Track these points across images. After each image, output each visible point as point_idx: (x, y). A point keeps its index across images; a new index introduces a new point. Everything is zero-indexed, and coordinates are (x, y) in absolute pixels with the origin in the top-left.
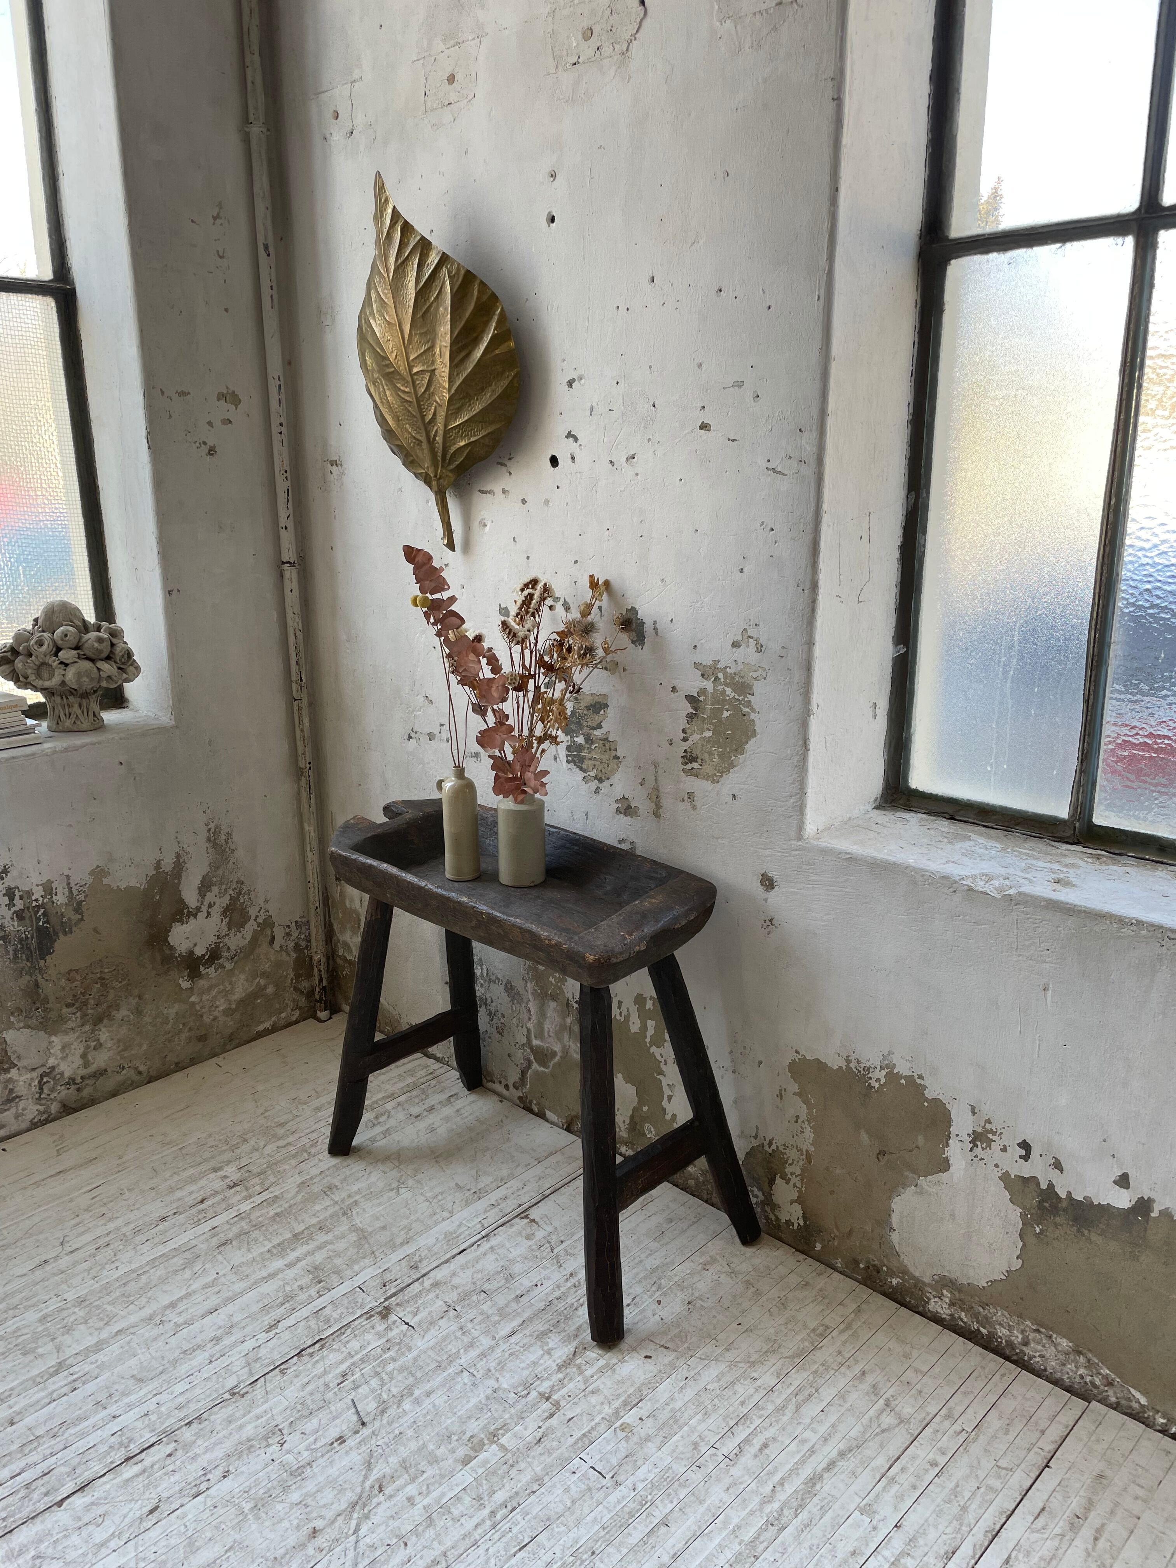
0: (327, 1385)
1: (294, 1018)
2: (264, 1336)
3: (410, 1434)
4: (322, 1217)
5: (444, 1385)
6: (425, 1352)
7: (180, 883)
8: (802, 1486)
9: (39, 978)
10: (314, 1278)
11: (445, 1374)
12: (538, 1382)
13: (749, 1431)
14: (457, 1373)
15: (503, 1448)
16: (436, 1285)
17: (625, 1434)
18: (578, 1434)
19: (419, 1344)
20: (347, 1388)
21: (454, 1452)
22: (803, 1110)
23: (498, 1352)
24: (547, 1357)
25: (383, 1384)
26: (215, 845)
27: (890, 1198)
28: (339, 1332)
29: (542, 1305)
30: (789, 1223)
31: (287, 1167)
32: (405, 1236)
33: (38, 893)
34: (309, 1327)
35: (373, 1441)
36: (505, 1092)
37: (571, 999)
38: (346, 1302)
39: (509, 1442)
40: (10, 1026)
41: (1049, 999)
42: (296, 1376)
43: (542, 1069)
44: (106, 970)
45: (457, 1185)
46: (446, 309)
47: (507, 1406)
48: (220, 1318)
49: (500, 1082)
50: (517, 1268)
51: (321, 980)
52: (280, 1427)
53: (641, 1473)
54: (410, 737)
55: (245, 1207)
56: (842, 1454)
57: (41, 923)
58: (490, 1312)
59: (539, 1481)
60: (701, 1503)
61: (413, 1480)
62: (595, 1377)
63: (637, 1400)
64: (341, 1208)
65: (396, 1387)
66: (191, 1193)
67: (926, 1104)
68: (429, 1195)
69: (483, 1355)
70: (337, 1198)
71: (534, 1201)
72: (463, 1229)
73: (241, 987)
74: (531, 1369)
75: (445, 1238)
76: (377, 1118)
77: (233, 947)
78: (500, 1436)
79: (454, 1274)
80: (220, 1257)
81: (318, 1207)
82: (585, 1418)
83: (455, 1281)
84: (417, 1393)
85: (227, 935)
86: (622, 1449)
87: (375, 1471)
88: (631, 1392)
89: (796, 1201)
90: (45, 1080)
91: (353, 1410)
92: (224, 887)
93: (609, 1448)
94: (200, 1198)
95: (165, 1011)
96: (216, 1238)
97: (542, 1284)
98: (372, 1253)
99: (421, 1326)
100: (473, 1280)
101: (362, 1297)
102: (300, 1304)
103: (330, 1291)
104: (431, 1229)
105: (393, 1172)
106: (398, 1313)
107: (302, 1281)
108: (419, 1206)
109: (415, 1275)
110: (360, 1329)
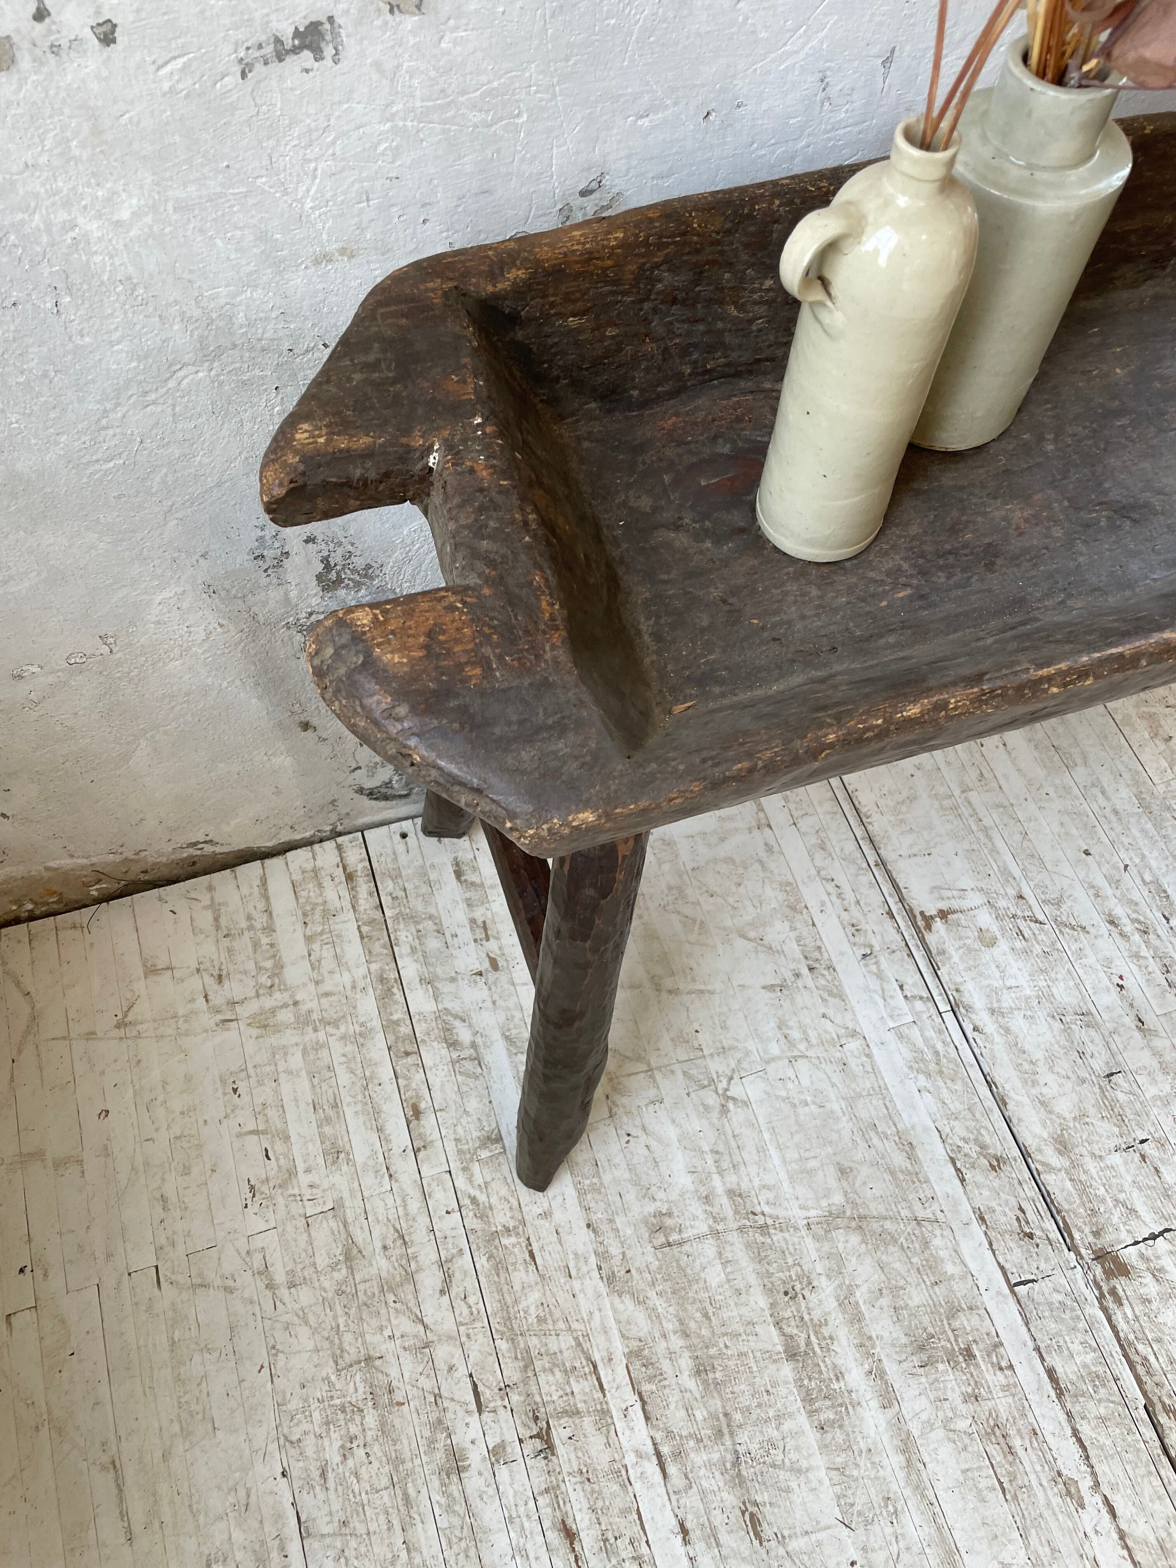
4: (753, 1279)
10: (951, 1359)
16: (1063, 1146)
28: (1141, 1370)
31: (533, 1298)
32: (890, 1146)
34: (1103, 1420)
38: (1053, 1326)
45: (770, 988)
50: (1065, 996)
55: (635, 1434)
64: (741, 1229)
66: (521, 1551)
68: (775, 1049)
70: (702, 1227)
71: (887, 888)
75: (928, 1075)
76: (453, 1044)
79: (1042, 1103)
80: (794, 1545)
81: (715, 1276)
83: (1064, 1107)
94: (552, 1536)
96: (724, 1537)
97: (1121, 977)
98: (918, 1224)
99: (1163, 1216)
100: (1068, 1078)
101: (1047, 1291)
102: (1024, 1415)
103: (1002, 1344)
104: (887, 1089)
105: (665, 1085)
106: (1120, 1243)
107: (953, 1390)
108: (805, 1081)
109: (1020, 1171)
110: (1141, 1326)
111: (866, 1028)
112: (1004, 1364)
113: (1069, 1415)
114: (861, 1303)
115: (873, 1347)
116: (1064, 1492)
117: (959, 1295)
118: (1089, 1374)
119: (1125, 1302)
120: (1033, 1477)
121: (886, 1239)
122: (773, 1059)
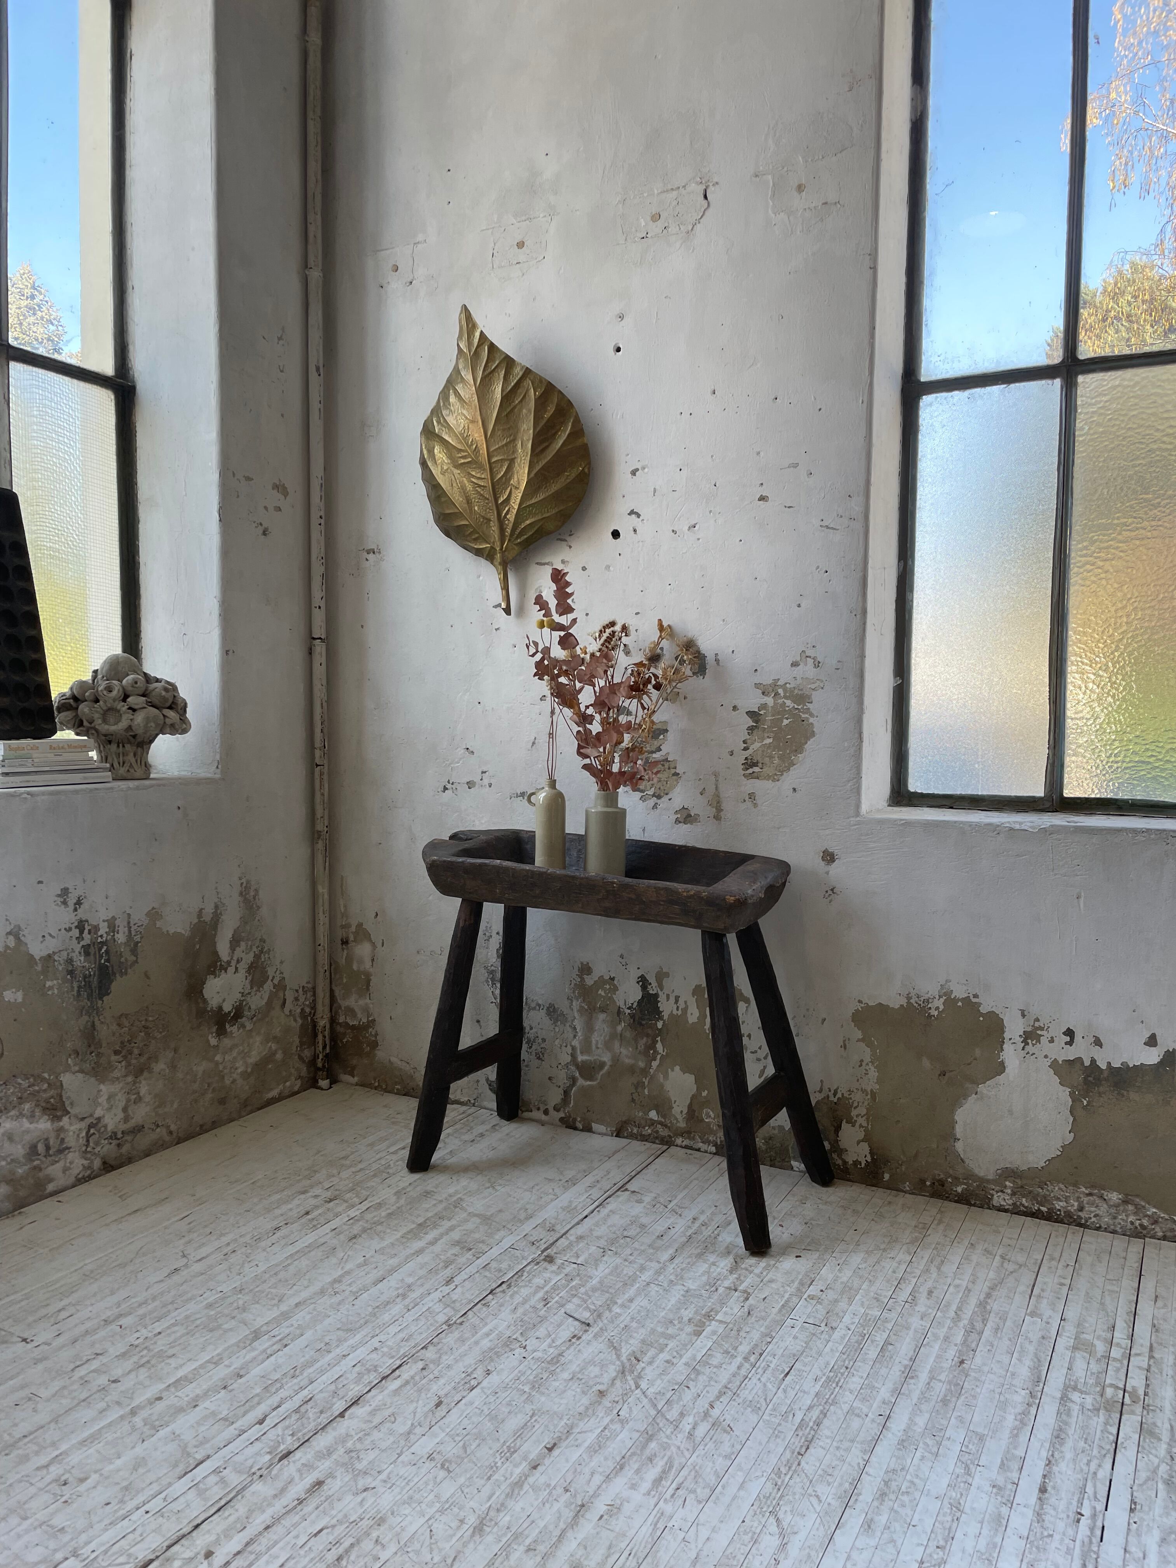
0: (534, 1308)
1: (296, 1088)
2: (447, 1290)
3: (635, 1325)
4: (435, 1211)
5: (640, 1294)
6: (606, 1277)
7: (215, 935)
8: (977, 1309)
9: (96, 1019)
10: (462, 1248)
11: (635, 1287)
12: (719, 1282)
13: (912, 1285)
14: (645, 1286)
15: (722, 1322)
16: (581, 1238)
17: (816, 1300)
18: (777, 1306)
19: (596, 1273)
20: (554, 1307)
21: (682, 1330)
22: (866, 1054)
23: (670, 1270)
24: (714, 1267)
25: (585, 1301)
26: (246, 901)
27: (953, 1112)
28: (516, 1276)
29: (684, 1239)
30: (856, 1163)
31: (373, 1184)
32: (525, 1214)
33: (103, 929)
34: (485, 1277)
35: (606, 1334)
36: (544, 1117)
37: (622, 1006)
38: (505, 1258)
39: (724, 1318)
40: (67, 1069)
41: (1082, 906)
42: (502, 1305)
43: (589, 1083)
44: (150, 1019)
45: (546, 1178)
46: (529, 411)
47: (705, 1298)
48: (392, 1282)
49: (539, 1109)
50: (644, 1220)
51: (324, 1047)
52: (514, 1337)
53: (847, 1320)
54: (445, 789)
55: (353, 1213)
56: (992, 1289)
57: (103, 961)
58: (642, 1248)
59: (768, 1335)
60: (908, 1328)
61: (662, 1350)
62: (765, 1273)
63: (810, 1282)
64: (449, 1204)
65: (598, 1300)
66: (291, 1210)
67: (981, 1019)
68: (525, 1187)
69: (658, 1273)
70: (439, 1198)
71: (626, 1180)
72: (576, 1203)
73: (257, 1050)
74: (707, 1275)
75: (564, 1210)
77: (253, 1007)
78: (714, 1316)
79: (591, 1230)
80: (356, 1246)
81: (426, 1206)
82: (776, 1297)
83: (595, 1234)
84: (620, 1302)
85: (249, 993)
86: (821, 1309)
87: (623, 1351)
88: (800, 1277)
89: (862, 1141)
90: (92, 1131)
91: (571, 1318)
92: (250, 943)
93: (809, 1310)
94: (303, 1212)
95: (195, 1069)
96: (341, 1235)
99: (586, 1262)
102: (464, 1265)
105: (479, 1177)
106: (560, 1258)
119: (538, 1266)
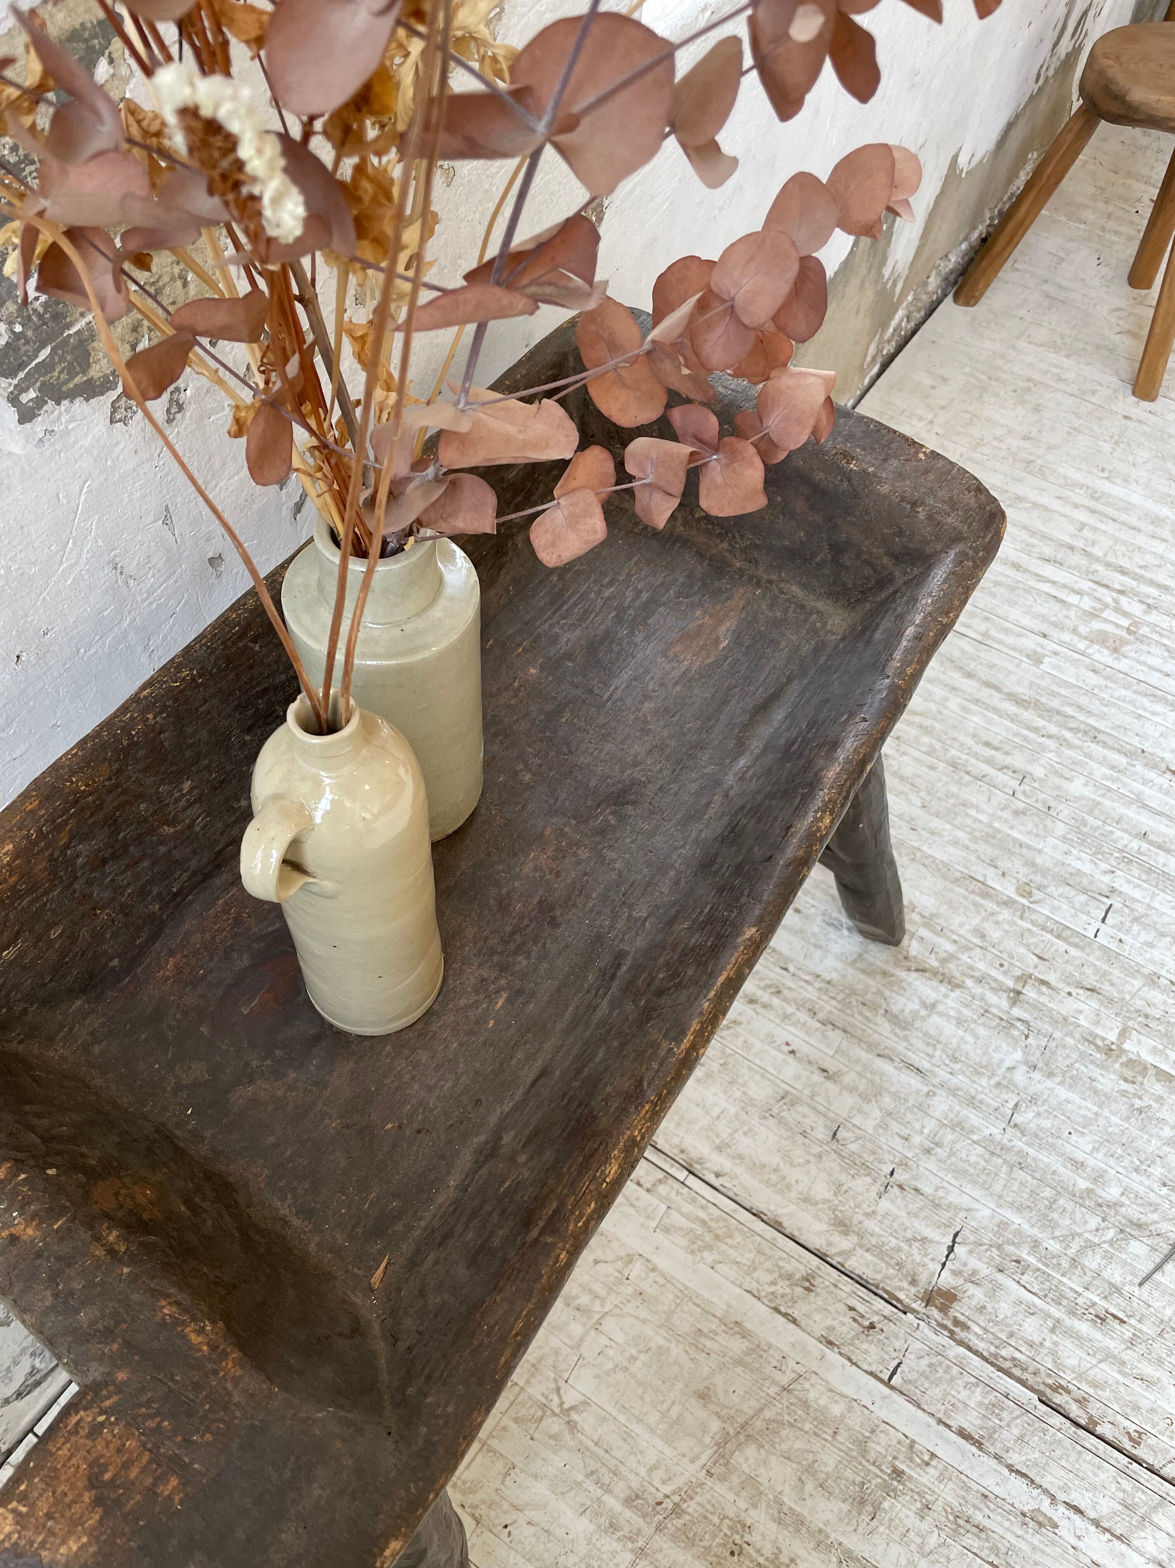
0: (1131, 1343)
3: (1160, 1170)
5: (1053, 1146)
6: (1000, 1197)
8: (1031, 710)
10: (890, 1491)
11: (1031, 1151)
12: (994, 1010)
13: (973, 761)
14: (1022, 1133)
15: (1124, 1034)
16: (843, 1226)
17: (1035, 891)
18: (1061, 946)
19: (987, 1213)
20: (1120, 1301)
21: (1161, 1097)
23: (960, 1080)
24: (940, 1008)
28: (1016, 1372)
29: (836, 1036)
32: (722, 1339)
34: (1021, 1439)
38: (936, 1392)
39: (1112, 1029)
42: (1136, 1408)
47: (1052, 1044)
50: (761, 1091)
53: (1087, 868)
56: (970, 675)
58: (877, 1113)
59: (1153, 979)
62: (955, 937)
63: (975, 883)
64: (658, 1529)
65: (1086, 1222)
68: (577, 1329)
69: (972, 1102)
72: (675, 1218)
74: (973, 1026)
75: (710, 1248)
78: (1108, 1043)
79: (806, 1200)
82: (1032, 940)
83: (822, 1191)
86: (1060, 890)
88: (963, 891)
91: (1158, 1276)
93: (1065, 907)
97: (788, 1044)
98: (789, 1391)
99: (946, 1226)
100: (808, 1162)
101: (913, 1364)
102: (968, 1489)
103: (913, 1442)
104: (687, 1288)
105: (506, 1447)
106: (933, 1275)
107: (908, 1517)
108: (620, 1338)
109: (829, 1274)
110: (993, 1334)
111: (635, 1245)
112: (926, 1458)
113: (997, 1457)
114: (793, 1506)
115: (828, 1537)
116: (1037, 1527)
117: (857, 1428)
118: (987, 1408)
119: (969, 1323)
120: (1008, 1536)
121: (775, 1427)
122: (582, 1339)
